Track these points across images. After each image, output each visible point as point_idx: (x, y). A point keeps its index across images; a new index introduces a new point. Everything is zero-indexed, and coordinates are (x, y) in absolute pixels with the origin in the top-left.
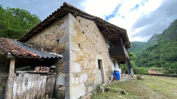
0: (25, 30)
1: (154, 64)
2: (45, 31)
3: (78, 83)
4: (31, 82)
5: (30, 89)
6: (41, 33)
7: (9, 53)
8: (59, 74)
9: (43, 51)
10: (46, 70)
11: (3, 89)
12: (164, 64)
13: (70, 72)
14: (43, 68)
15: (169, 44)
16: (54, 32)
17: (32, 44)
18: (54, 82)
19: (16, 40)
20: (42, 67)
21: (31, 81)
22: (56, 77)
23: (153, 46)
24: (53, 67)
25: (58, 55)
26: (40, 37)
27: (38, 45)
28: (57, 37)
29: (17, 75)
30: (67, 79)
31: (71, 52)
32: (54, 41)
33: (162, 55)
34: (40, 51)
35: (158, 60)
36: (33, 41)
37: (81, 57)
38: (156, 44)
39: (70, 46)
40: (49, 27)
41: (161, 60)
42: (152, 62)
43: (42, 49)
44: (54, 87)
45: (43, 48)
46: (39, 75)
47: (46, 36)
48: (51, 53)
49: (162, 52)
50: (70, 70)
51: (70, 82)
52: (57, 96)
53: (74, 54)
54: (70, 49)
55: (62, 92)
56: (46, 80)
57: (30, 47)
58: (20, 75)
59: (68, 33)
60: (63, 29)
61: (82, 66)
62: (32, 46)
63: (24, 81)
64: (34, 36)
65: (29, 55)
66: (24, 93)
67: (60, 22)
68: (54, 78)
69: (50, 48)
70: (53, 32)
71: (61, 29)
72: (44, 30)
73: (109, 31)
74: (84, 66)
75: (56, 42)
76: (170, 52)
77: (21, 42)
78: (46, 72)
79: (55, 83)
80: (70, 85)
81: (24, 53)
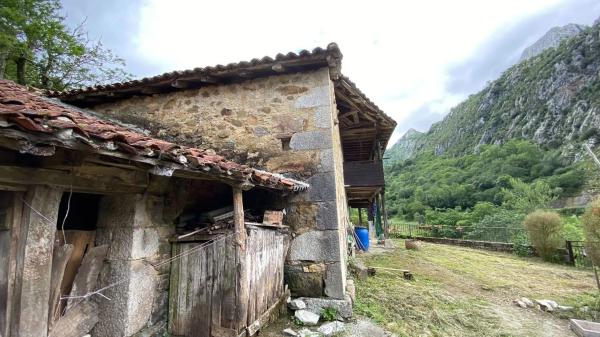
1: (400, 210)
2: (217, 94)
6: (193, 95)
8: (298, 232)
11: (166, 277)
12: (421, 212)
15: (438, 162)
16: (266, 111)
21: (266, 247)
23: (402, 163)
26: (193, 110)
28: (282, 127)
30: (331, 245)
32: (270, 136)
33: (419, 189)
35: (409, 202)
38: (409, 157)
41: (417, 202)
42: (395, 207)
46: (274, 232)
47: (226, 112)
49: (421, 183)
55: (313, 277)
56: (283, 246)
60: (303, 109)
66: (260, 279)
67: (291, 84)
69: (251, 155)
70: (260, 107)
71: (297, 107)
72: (211, 89)
73: (356, 117)
75: (277, 141)
76: (440, 183)
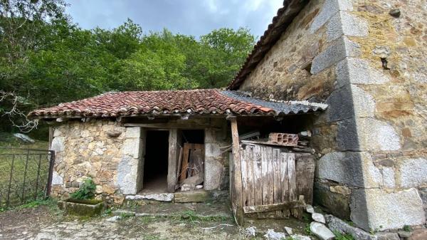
0: (232, 67)
2: (271, 54)
3: (392, 185)
4: (266, 162)
5: (267, 175)
6: (263, 62)
7: (228, 111)
8: (323, 152)
9: (273, 100)
10: (290, 140)
13: (361, 148)
14: (284, 136)
16: (294, 50)
17: (249, 90)
18: (312, 170)
19: (224, 89)
20: (282, 135)
21: (266, 160)
22: (317, 159)
24: (304, 134)
25: (313, 104)
26: (264, 72)
27: (262, 91)
28: (304, 58)
29: (244, 146)
30: (353, 168)
31: (355, 90)
32: (298, 70)
34: (268, 101)
36: (251, 85)
37: (398, 103)
39: (351, 72)
40: (279, 41)
43: (272, 95)
44: (315, 181)
45: (273, 93)
46: (279, 150)
47: (276, 64)
48: (294, 103)
50: (361, 142)
51: (364, 175)
52: (324, 205)
53: (368, 95)
54: (352, 80)
55: (338, 198)
56: (294, 162)
57: (248, 96)
58: (247, 147)
59: (337, 36)
60: (317, 31)
61: (406, 134)
62: (250, 95)
63: (255, 159)
64: (250, 72)
65: (257, 110)
66: (258, 180)
67: (307, 15)
68: (310, 160)
69: (289, 90)
70: (291, 49)
71: (313, 32)
72: (269, 52)
74: (412, 131)
75: (302, 71)
77: (231, 90)
78: (291, 144)
79: (316, 173)
80: (366, 185)
81: (247, 108)
